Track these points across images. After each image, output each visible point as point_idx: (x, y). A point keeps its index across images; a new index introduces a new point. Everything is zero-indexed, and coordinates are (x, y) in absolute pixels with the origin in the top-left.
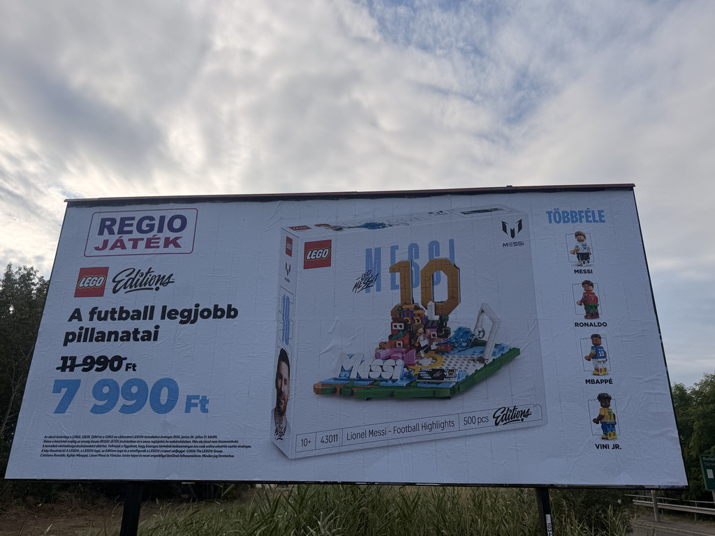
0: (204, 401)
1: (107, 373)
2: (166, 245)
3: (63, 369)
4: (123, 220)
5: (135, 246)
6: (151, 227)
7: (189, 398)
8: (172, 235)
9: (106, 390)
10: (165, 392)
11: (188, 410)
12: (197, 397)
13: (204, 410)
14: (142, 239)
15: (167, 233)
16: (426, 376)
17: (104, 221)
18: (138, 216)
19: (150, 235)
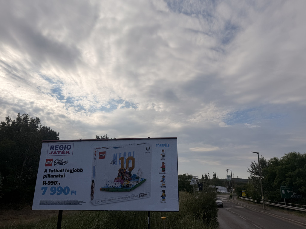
0: (75, 192)
1: (54, 185)
2: (66, 153)
3: (43, 184)
4: (56, 146)
5: (59, 153)
6: (63, 148)
7: (72, 191)
8: (68, 150)
9: (53, 189)
10: (67, 190)
11: (72, 194)
12: (74, 191)
13: (75, 194)
14: (60, 151)
15: (66, 150)
16: (125, 186)
17: (51, 146)
18: (60, 145)
19: (62, 150)
